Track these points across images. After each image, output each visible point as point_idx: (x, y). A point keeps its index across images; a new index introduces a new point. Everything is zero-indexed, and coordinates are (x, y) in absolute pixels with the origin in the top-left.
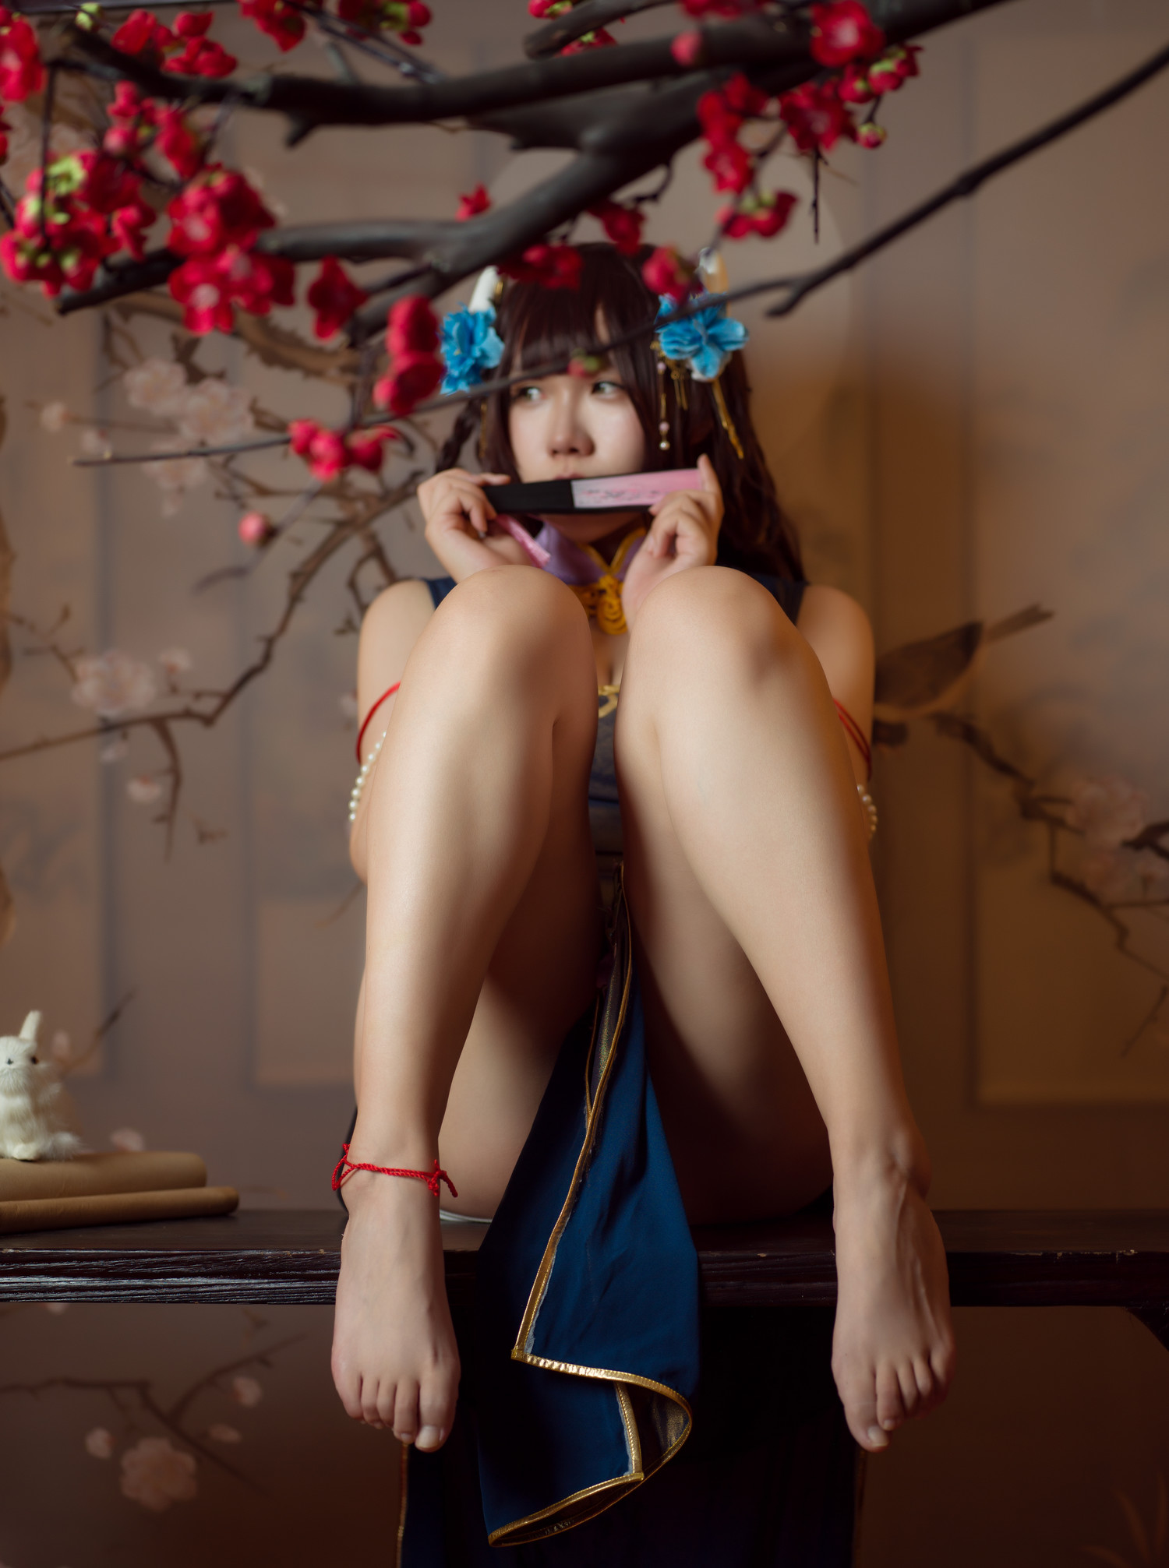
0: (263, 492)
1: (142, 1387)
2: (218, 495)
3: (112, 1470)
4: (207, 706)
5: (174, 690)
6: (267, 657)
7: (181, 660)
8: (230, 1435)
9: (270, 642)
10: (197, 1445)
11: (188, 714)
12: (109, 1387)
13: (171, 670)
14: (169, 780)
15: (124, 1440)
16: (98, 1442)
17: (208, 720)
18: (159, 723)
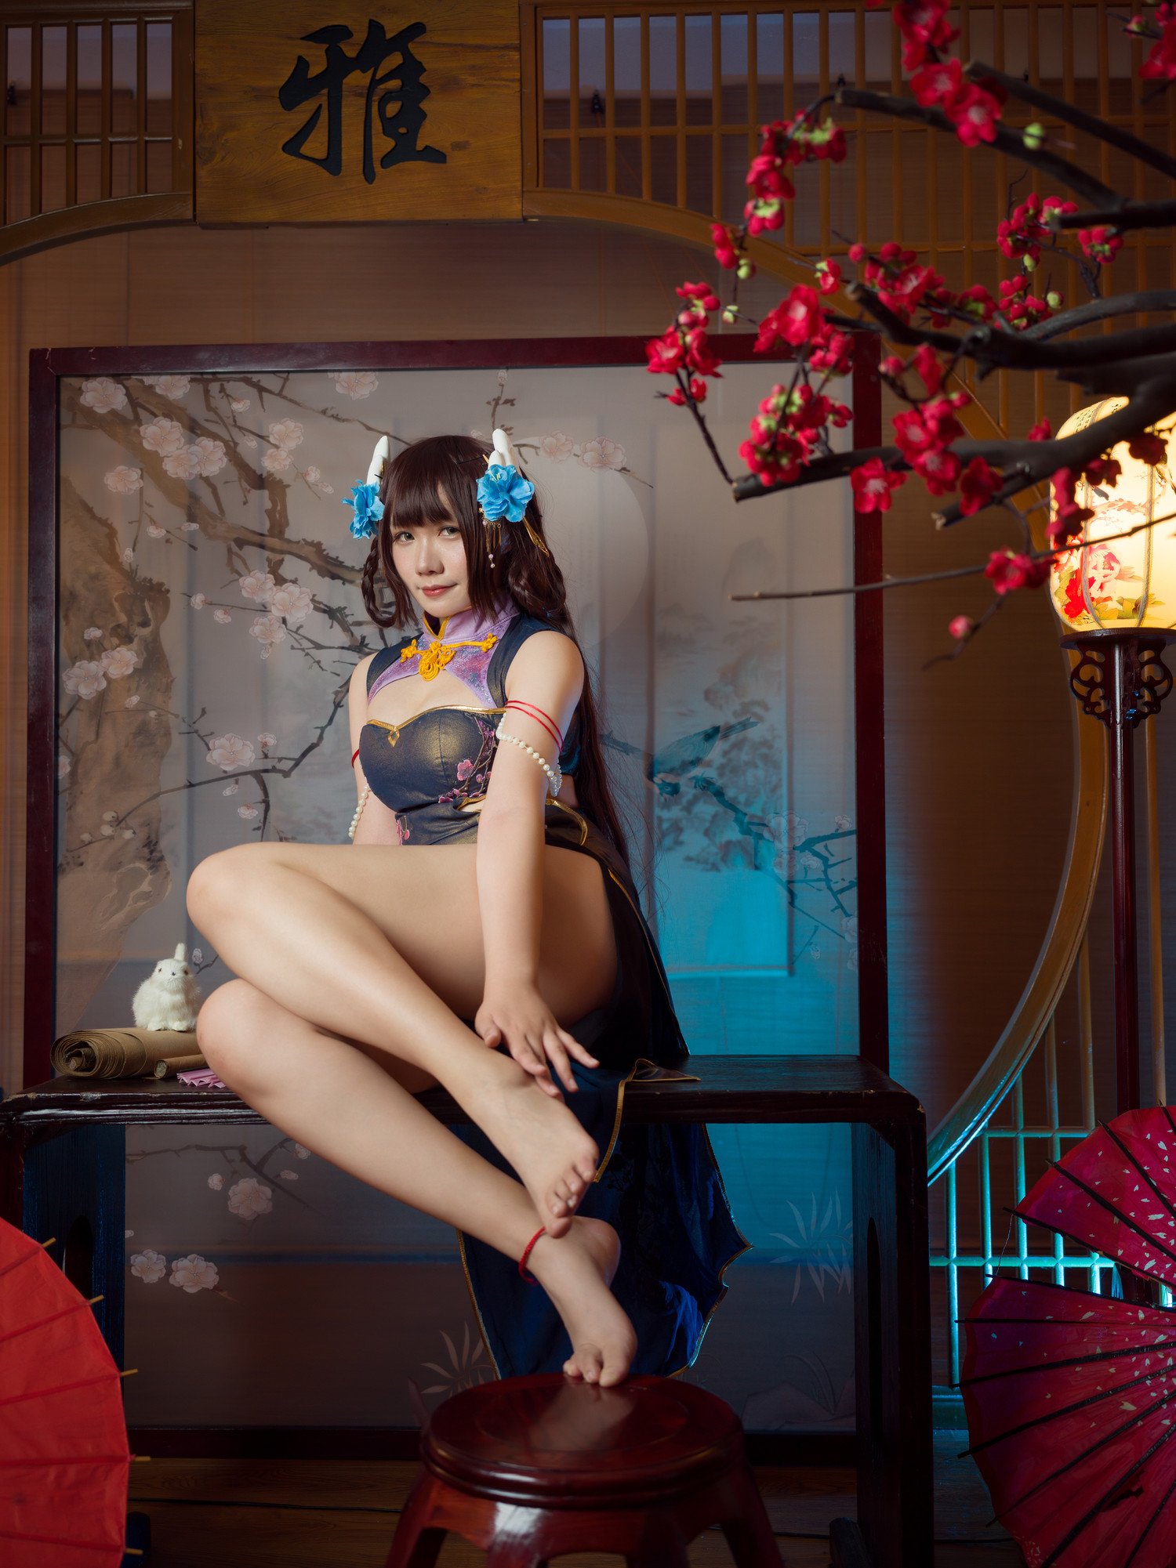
0: (318, 647)
1: (242, 1150)
2: (293, 648)
3: (223, 1196)
4: (286, 765)
5: (266, 756)
6: (321, 738)
7: (271, 740)
8: (293, 1176)
9: (323, 729)
10: (273, 1182)
11: (274, 770)
12: (222, 1149)
13: (265, 745)
14: (263, 806)
15: (230, 1180)
16: (215, 1181)
17: (286, 774)
18: (258, 775)
